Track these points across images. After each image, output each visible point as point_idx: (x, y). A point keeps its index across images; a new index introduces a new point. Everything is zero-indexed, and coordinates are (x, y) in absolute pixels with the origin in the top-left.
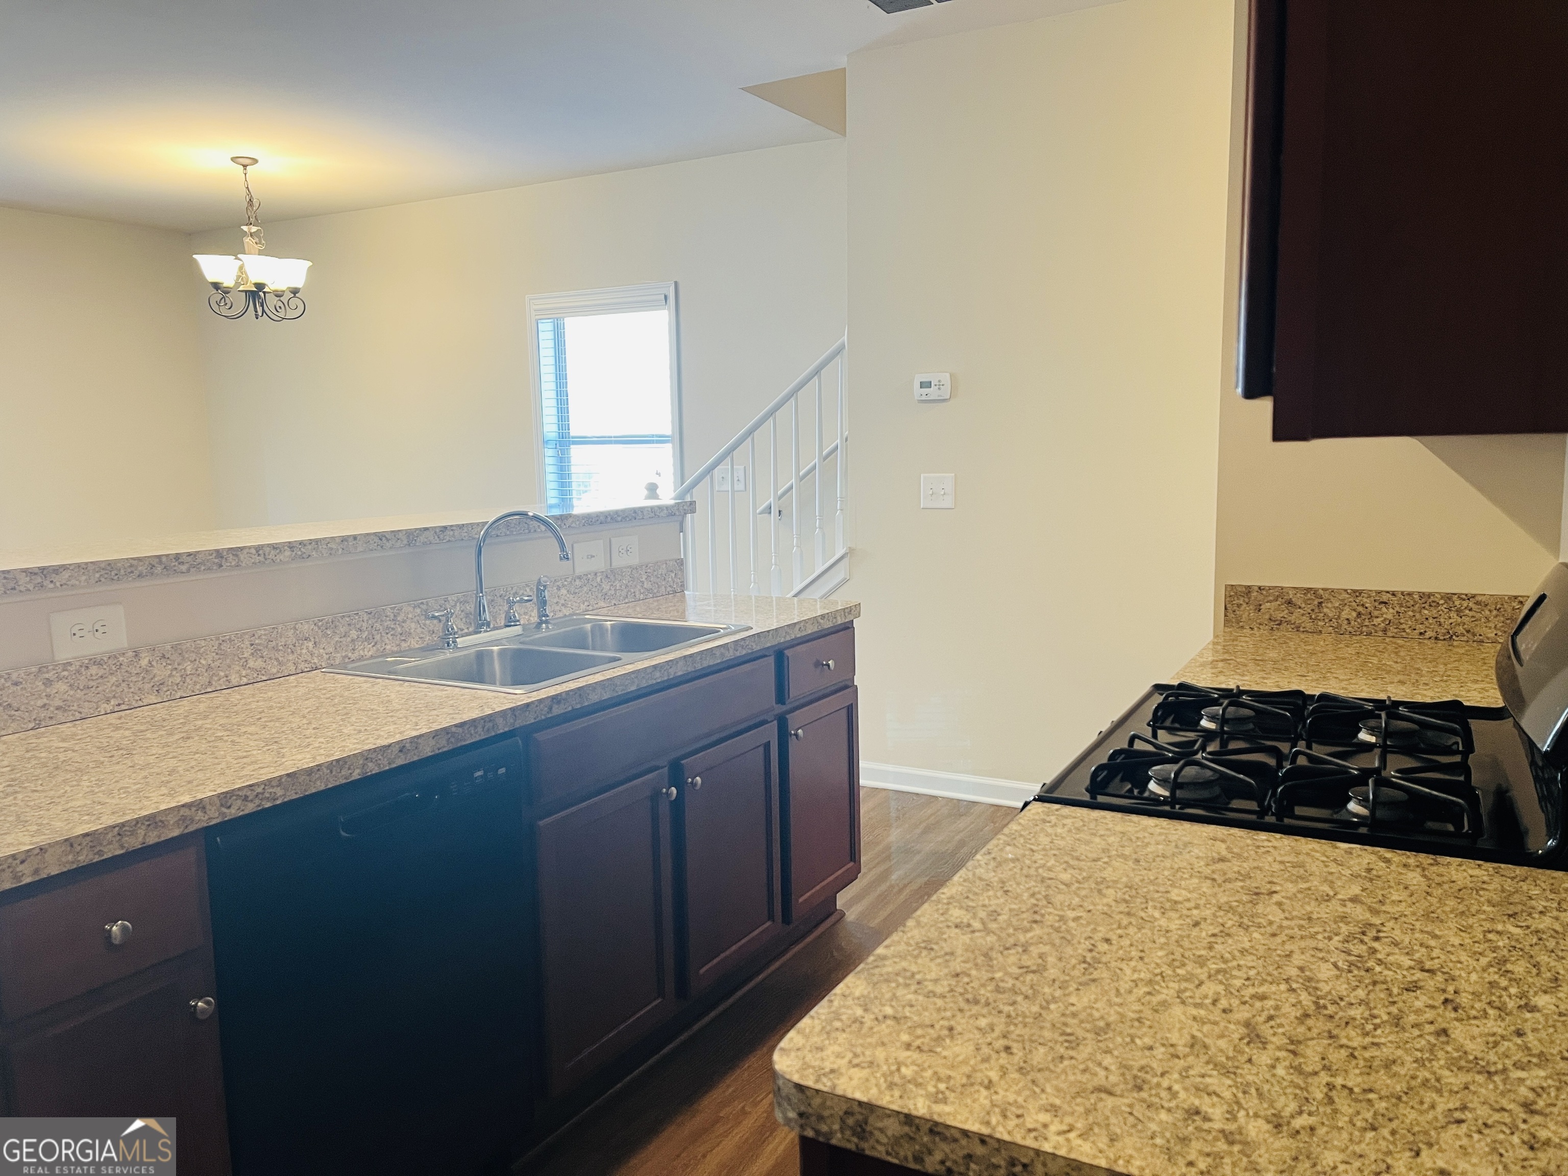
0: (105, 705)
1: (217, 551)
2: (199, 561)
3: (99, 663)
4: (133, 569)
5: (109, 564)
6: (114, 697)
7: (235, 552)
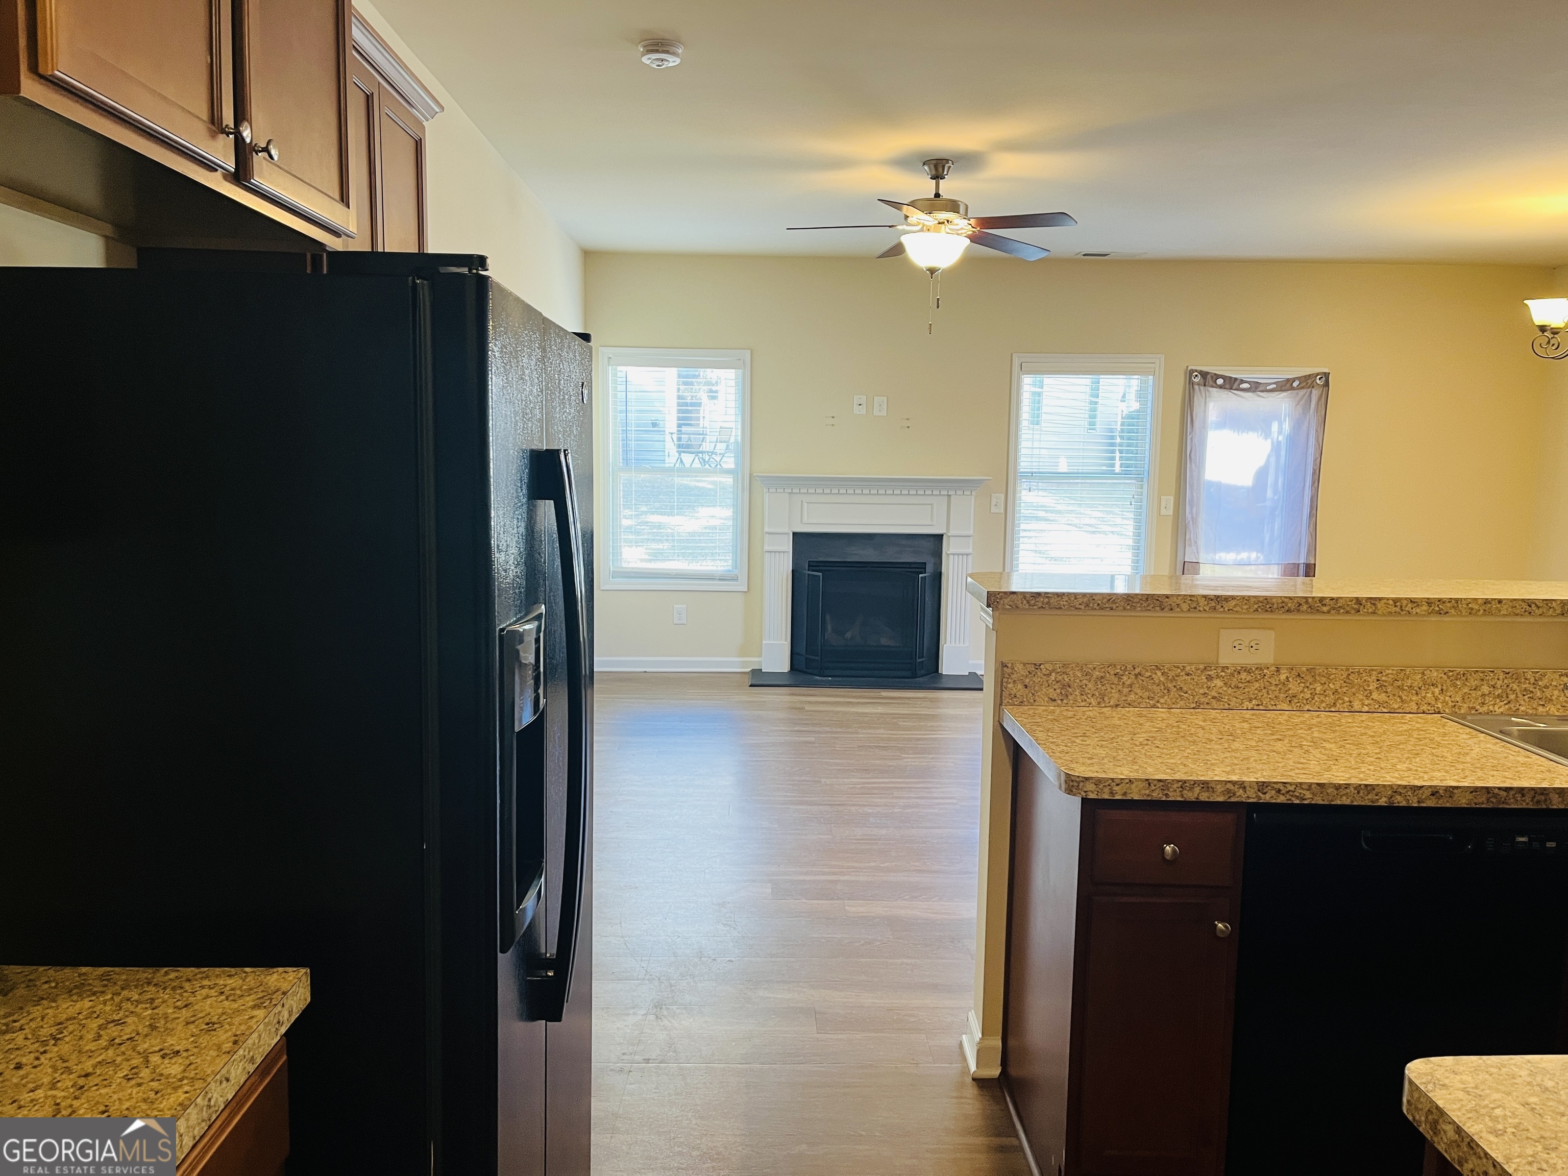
0: (1248, 703)
1: (1357, 599)
2: (1339, 605)
3: (1249, 671)
4: (1283, 605)
5: (1266, 599)
6: (1255, 698)
7: (1373, 601)
